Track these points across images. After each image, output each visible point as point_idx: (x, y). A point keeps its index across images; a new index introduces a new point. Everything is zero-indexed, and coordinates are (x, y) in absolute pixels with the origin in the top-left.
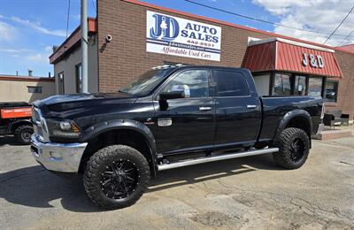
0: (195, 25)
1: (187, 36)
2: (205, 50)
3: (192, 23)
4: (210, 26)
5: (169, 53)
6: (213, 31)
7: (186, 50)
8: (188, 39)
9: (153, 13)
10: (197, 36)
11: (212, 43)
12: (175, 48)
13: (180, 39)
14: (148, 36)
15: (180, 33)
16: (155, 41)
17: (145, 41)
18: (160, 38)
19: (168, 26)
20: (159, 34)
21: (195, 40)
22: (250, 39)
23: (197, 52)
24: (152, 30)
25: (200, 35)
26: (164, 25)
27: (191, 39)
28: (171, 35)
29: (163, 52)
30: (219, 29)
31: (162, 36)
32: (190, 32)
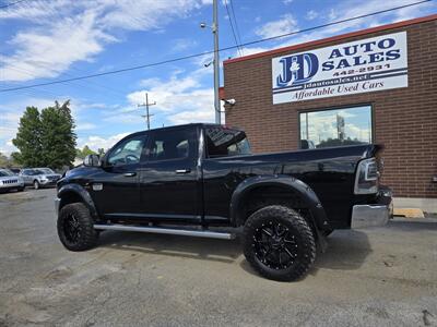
0: (347, 49)
1: (332, 67)
2: (369, 77)
4: (380, 38)
5: (304, 98)
6: (386, 44)
7: (332, 87)
8: (334, 71)
9: (280, 58)
10: (352, 62)
11: (385, 62)
13: (321, 75)
14: (275, 86)
15: (320, 67)
16: (283, 88)
17: (270, 92)
18: (290, 84)
19: (301, 65)
20: (289, 79)
21: (347, 69)
23: (354, 84)
24: (279, 79)
25: (357, 59)
26: (295, 67)
28: (306, 75)
29: (296, 100)
31: (293, 79)
32: (337, 61)
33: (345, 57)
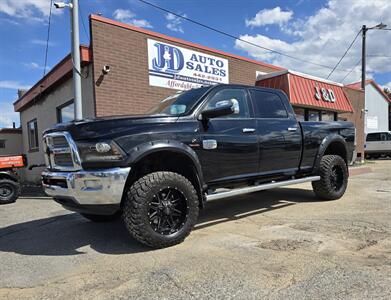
0: (201, 57)
3: (198, 54)
4: (217, 59)
8: (193, 71)
9: (155, 42)
10: (204, 69)
11: (219, 77)
12: (181, 82)
13: (185, 72)
14: (151, 67)
15: (185, 65)
16: (158, 73)
17: (147, 73)
18: (163, 70)
19: (172, 56)
20: (163, 66)
22: (258, 73)
24: (154, 61)
25: (206, 68)
26: (167, 56)
27: (198, 72)
28: (176, 67)
29: (168, 87)
30: (226, 62)
31: (166, 67)
32: (195, 64)
33: (199, 63)
